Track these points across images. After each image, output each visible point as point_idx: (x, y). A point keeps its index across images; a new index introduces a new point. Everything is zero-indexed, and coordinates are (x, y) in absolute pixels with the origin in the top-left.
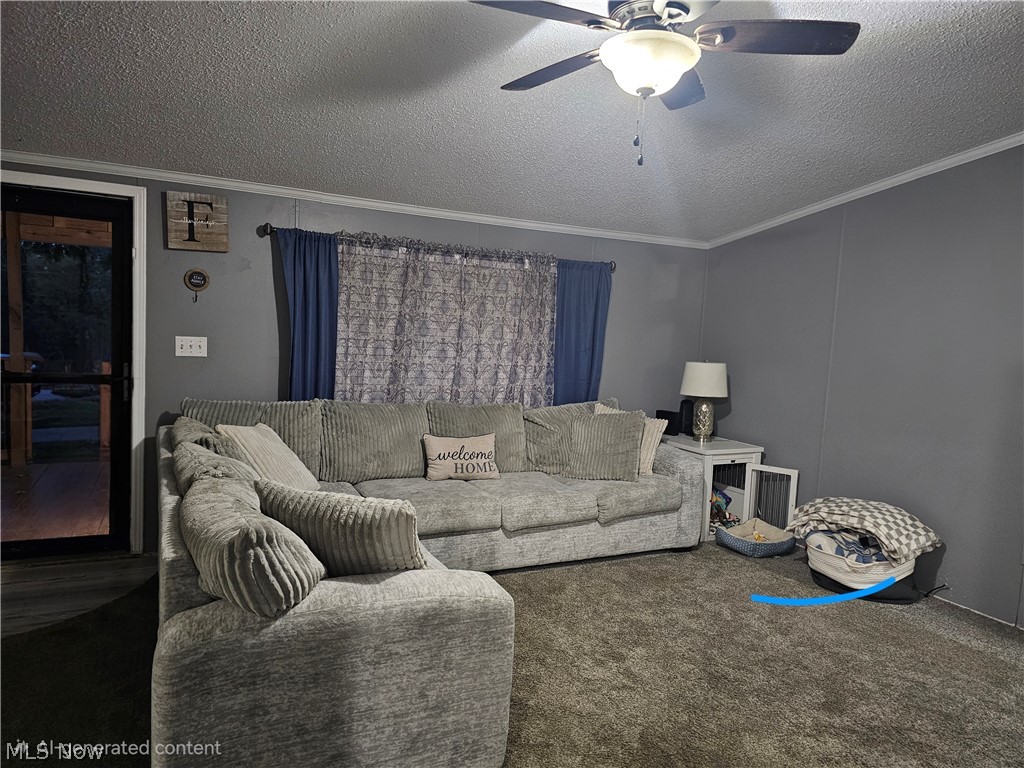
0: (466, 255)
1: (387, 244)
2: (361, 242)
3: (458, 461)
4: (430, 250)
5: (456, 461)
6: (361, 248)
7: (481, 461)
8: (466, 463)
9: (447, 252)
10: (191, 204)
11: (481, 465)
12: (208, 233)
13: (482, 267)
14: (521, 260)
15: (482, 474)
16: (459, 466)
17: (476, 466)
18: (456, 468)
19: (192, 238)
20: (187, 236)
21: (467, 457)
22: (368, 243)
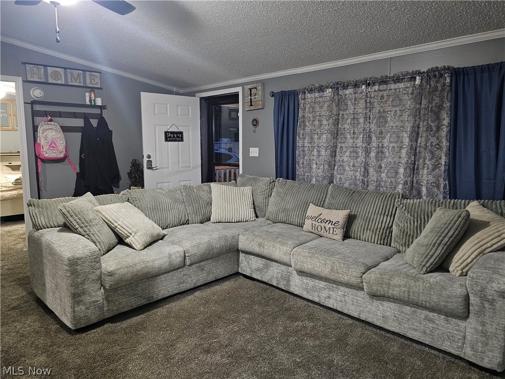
0: (369, 85)
1: (321, 89)
2: (308, 90)
3: (314, 222)
4: (345, 87)
5: (313, 222)
6: (309, 94)
7: (328, 226)
8: (317, 224)
9: (356, 85)
10: (250, 89)
11: (327, 228)
12: (256, 101)
13: (381, 91)
14: (413, 79)
15: (326, 234)
16: (314, 225)
17: (323, 228)
18: (312, 226)
19: (251, 105)
20: (250, 104)
21: (319, 221)
22: (311, 91)
